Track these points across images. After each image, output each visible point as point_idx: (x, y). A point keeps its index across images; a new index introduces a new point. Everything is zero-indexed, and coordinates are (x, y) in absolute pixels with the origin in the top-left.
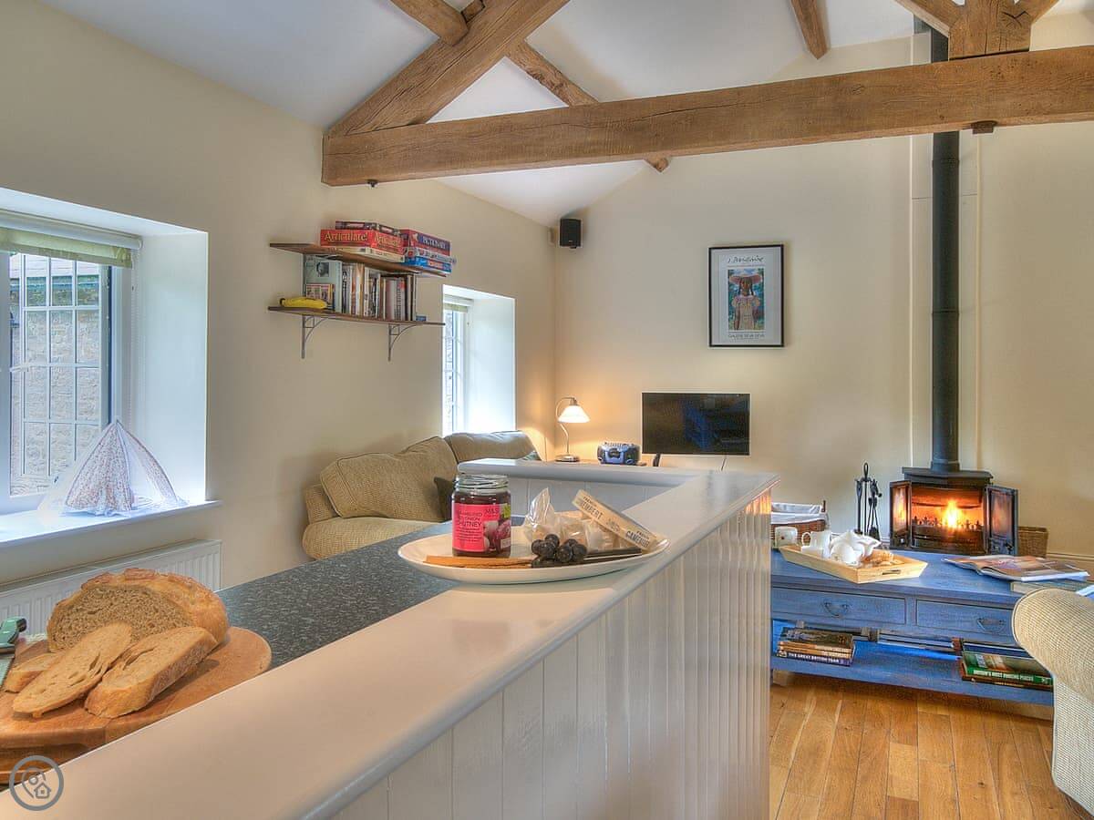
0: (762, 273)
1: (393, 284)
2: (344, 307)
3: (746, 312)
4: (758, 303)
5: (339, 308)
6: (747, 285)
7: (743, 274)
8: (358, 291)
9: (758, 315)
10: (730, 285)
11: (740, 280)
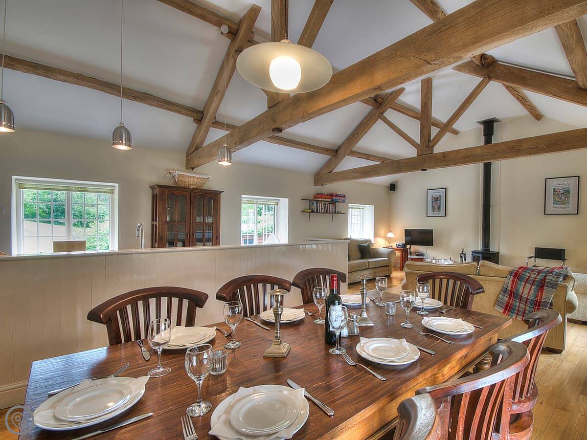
0: (440, 196)
1: (331, 205)
2: (317, 211)
3: (436, 207)
4: (439, 204)
5: (315, 211)
6: (436, 199)
7: (435, 197)
8: (320, 207)
9: (439, 208)
10: (432, 200)
11: (435, 198)
